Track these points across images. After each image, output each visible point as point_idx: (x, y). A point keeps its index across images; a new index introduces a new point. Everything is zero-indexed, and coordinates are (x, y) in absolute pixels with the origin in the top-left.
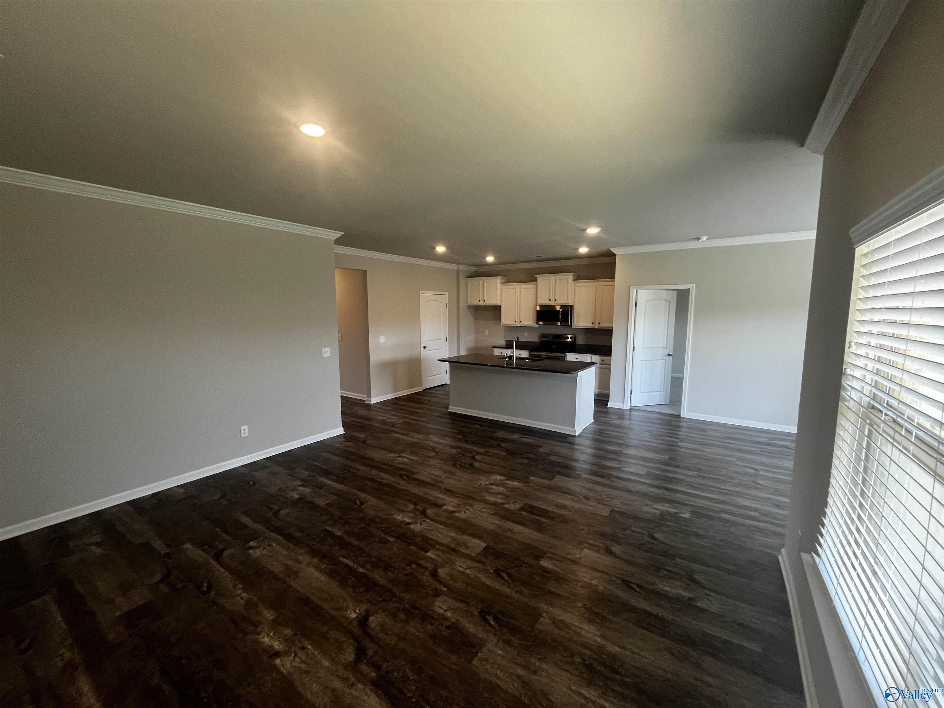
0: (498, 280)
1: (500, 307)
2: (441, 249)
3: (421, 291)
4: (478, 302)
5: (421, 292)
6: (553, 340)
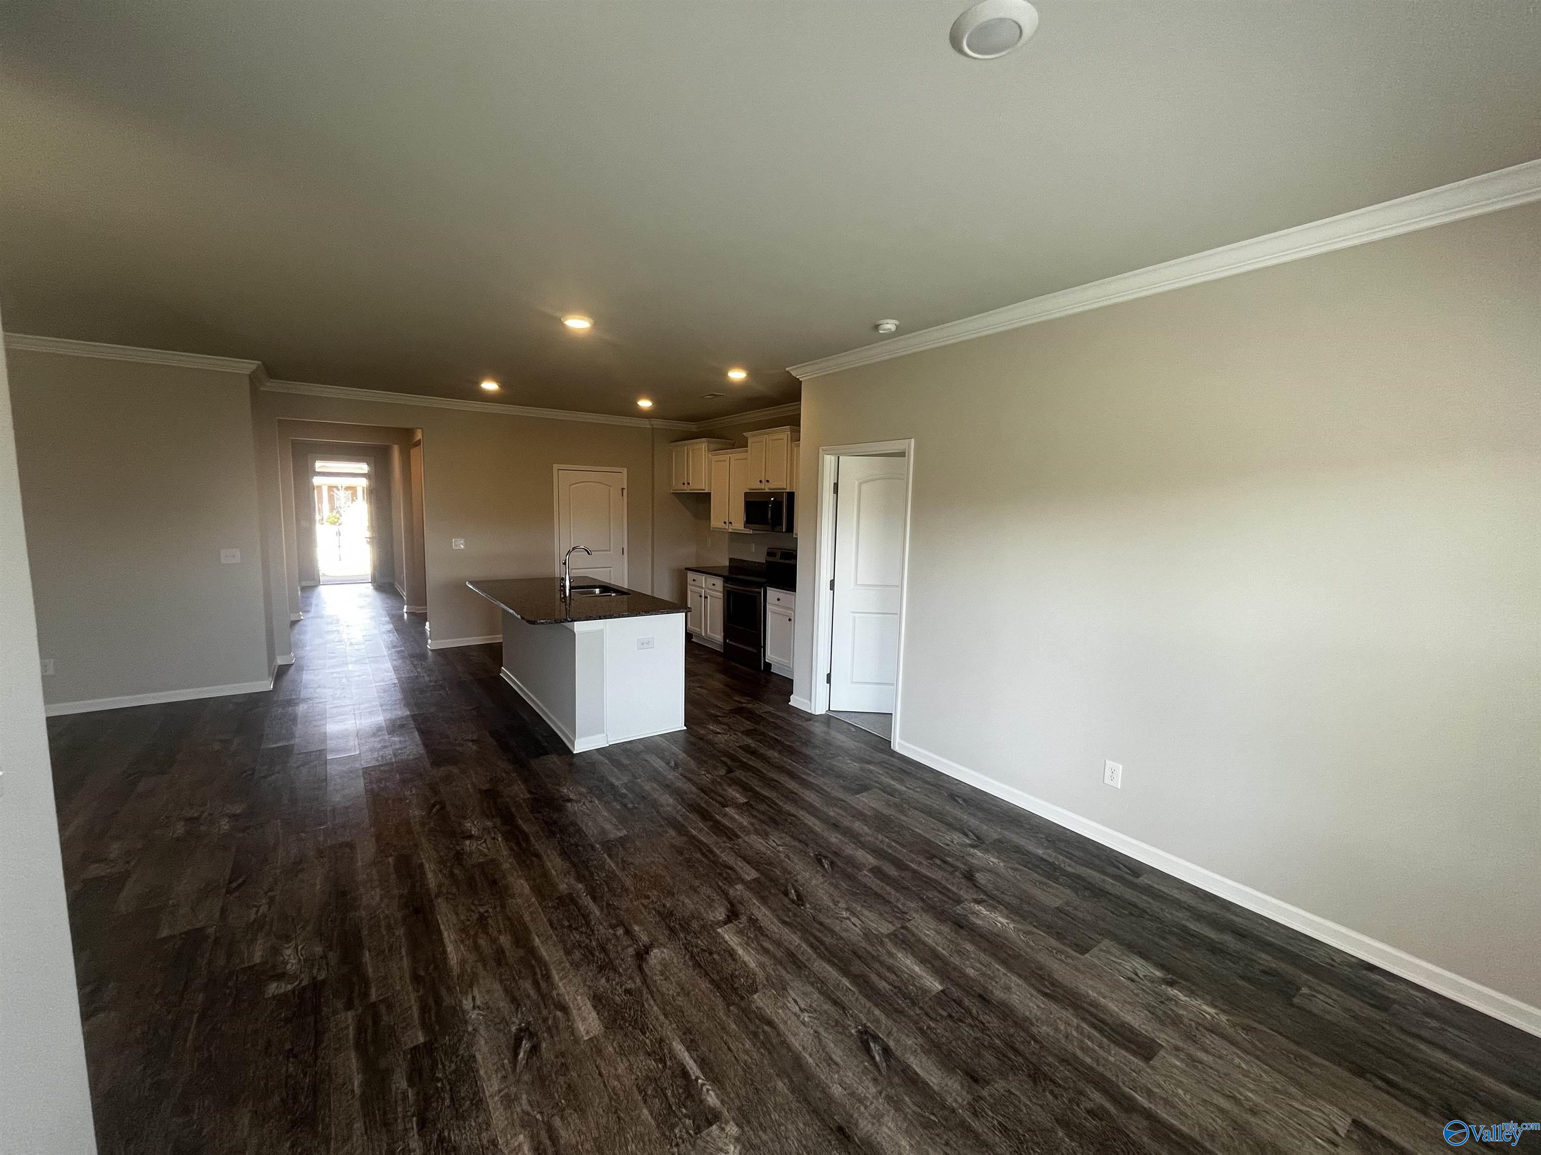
0: (702, 445)
1: (708, 495)
2: (490, 386)
3: (554, 465)
4: (682, 487)
5: (556, 467)
6: (782, 561)
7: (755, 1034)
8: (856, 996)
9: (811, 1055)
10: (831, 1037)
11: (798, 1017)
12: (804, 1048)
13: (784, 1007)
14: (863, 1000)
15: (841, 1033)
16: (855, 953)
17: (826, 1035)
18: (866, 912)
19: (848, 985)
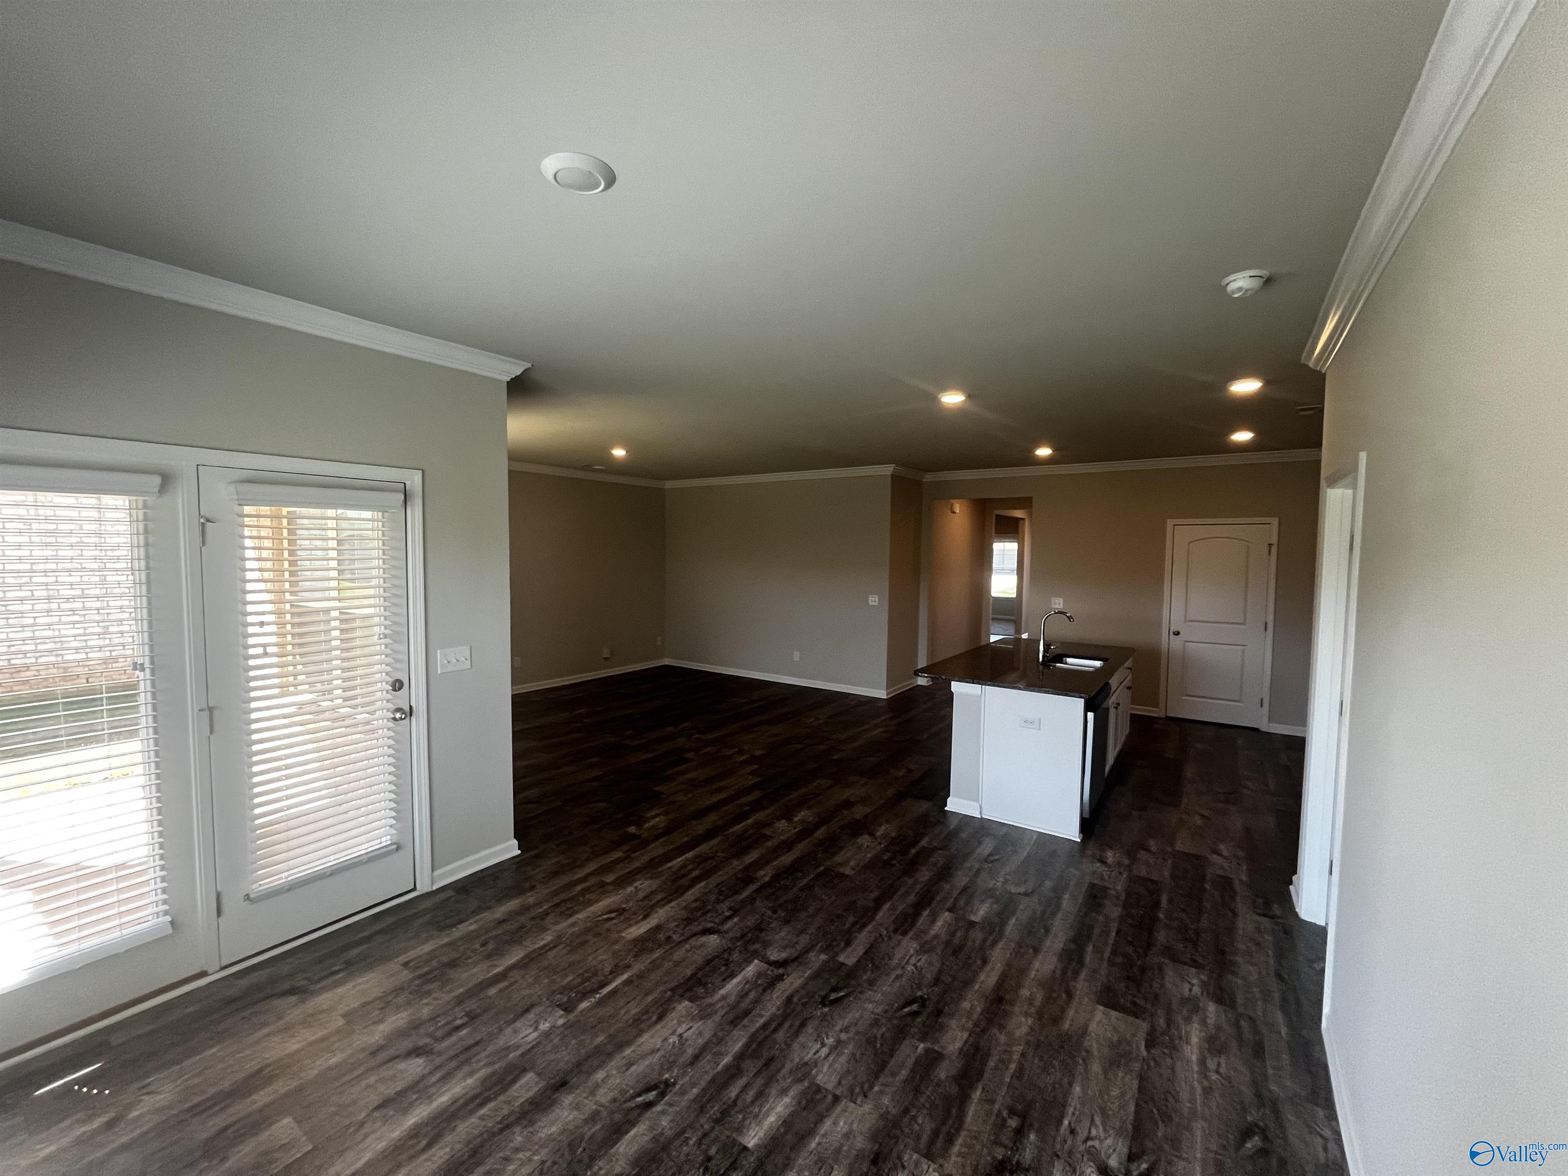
3: (1169, 521)
7: (647, 1012)
8: (711, 1071)
9: (633, 1051)
10: (655, 1060)
11: (673, 1033)
12: (639, 1046)
13: (680, 1023)
14: (707, 1078)
15: (662, 1067)
16: (771, 1060)
17: (656, 1057)
18: (843, 1059)
19: (724, 1062)
